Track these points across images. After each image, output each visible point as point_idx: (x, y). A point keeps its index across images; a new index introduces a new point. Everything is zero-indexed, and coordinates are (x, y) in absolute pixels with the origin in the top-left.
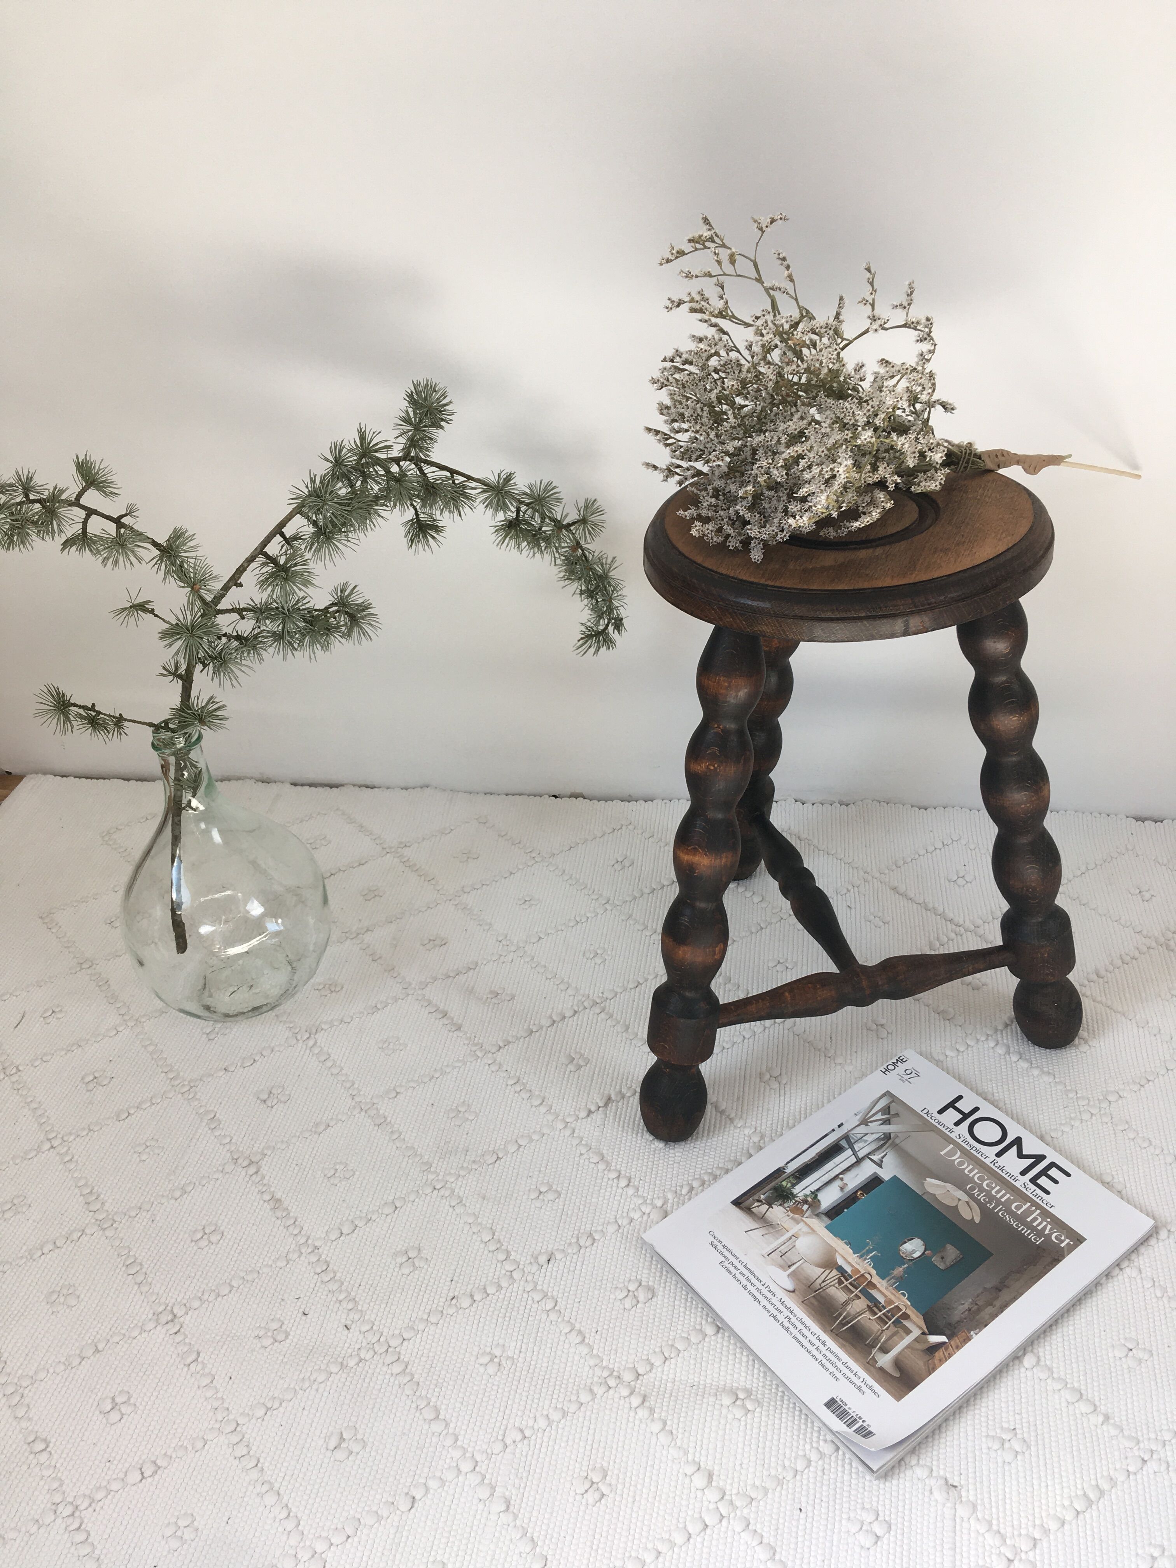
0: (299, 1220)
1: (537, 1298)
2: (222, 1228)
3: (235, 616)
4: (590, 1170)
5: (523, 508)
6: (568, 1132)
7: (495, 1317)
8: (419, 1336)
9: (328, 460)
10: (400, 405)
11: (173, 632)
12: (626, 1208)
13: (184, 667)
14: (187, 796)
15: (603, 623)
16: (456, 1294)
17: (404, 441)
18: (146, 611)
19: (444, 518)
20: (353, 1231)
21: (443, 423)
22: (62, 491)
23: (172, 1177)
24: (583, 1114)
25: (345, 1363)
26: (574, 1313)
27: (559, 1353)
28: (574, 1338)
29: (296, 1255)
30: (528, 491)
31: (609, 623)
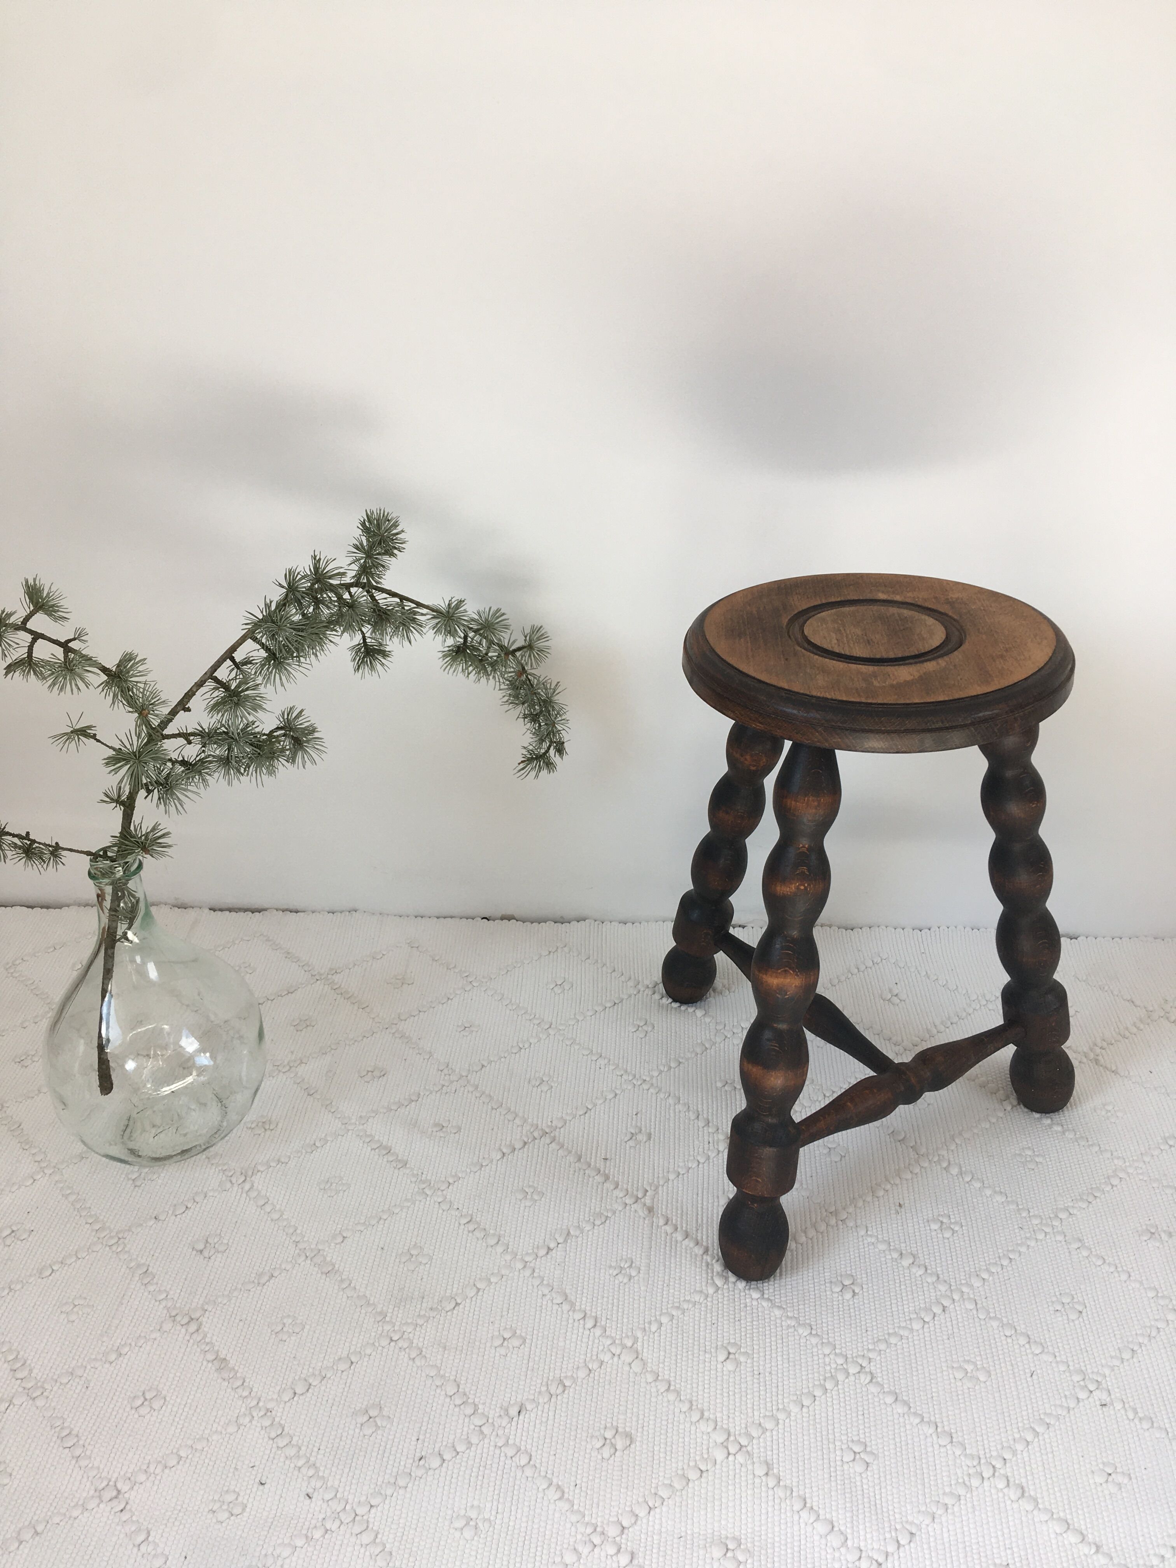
0: (247, 1380)
1: (510, 1454)
2: (164, 1393)
3: (181, 741)
4: (554, 1312)
5: (471, 634)
6: (528, 1273)
7: (467, 1477)
8: (387, 1502)
9: (283, 587)
10: (355, 533)
11: (118, 758)
12: (595, 1350)
13: (127, 793)
14: (121, 928)
15: (545, 745)
16: (423, 1454)
17: (357, 568)
18: (88, 736)
19: (393, 644)
20: (308, 1390)
21: (395, 551)
22: (9, 615)
23: (105, 1339)
24: (542, 1252)
25: (309, 1535)
26: (550, 1467)
27: (538, 1511)
28: (552, 1494)
29: (247, 1419)
30: (476, 617)
31: (550, 746)
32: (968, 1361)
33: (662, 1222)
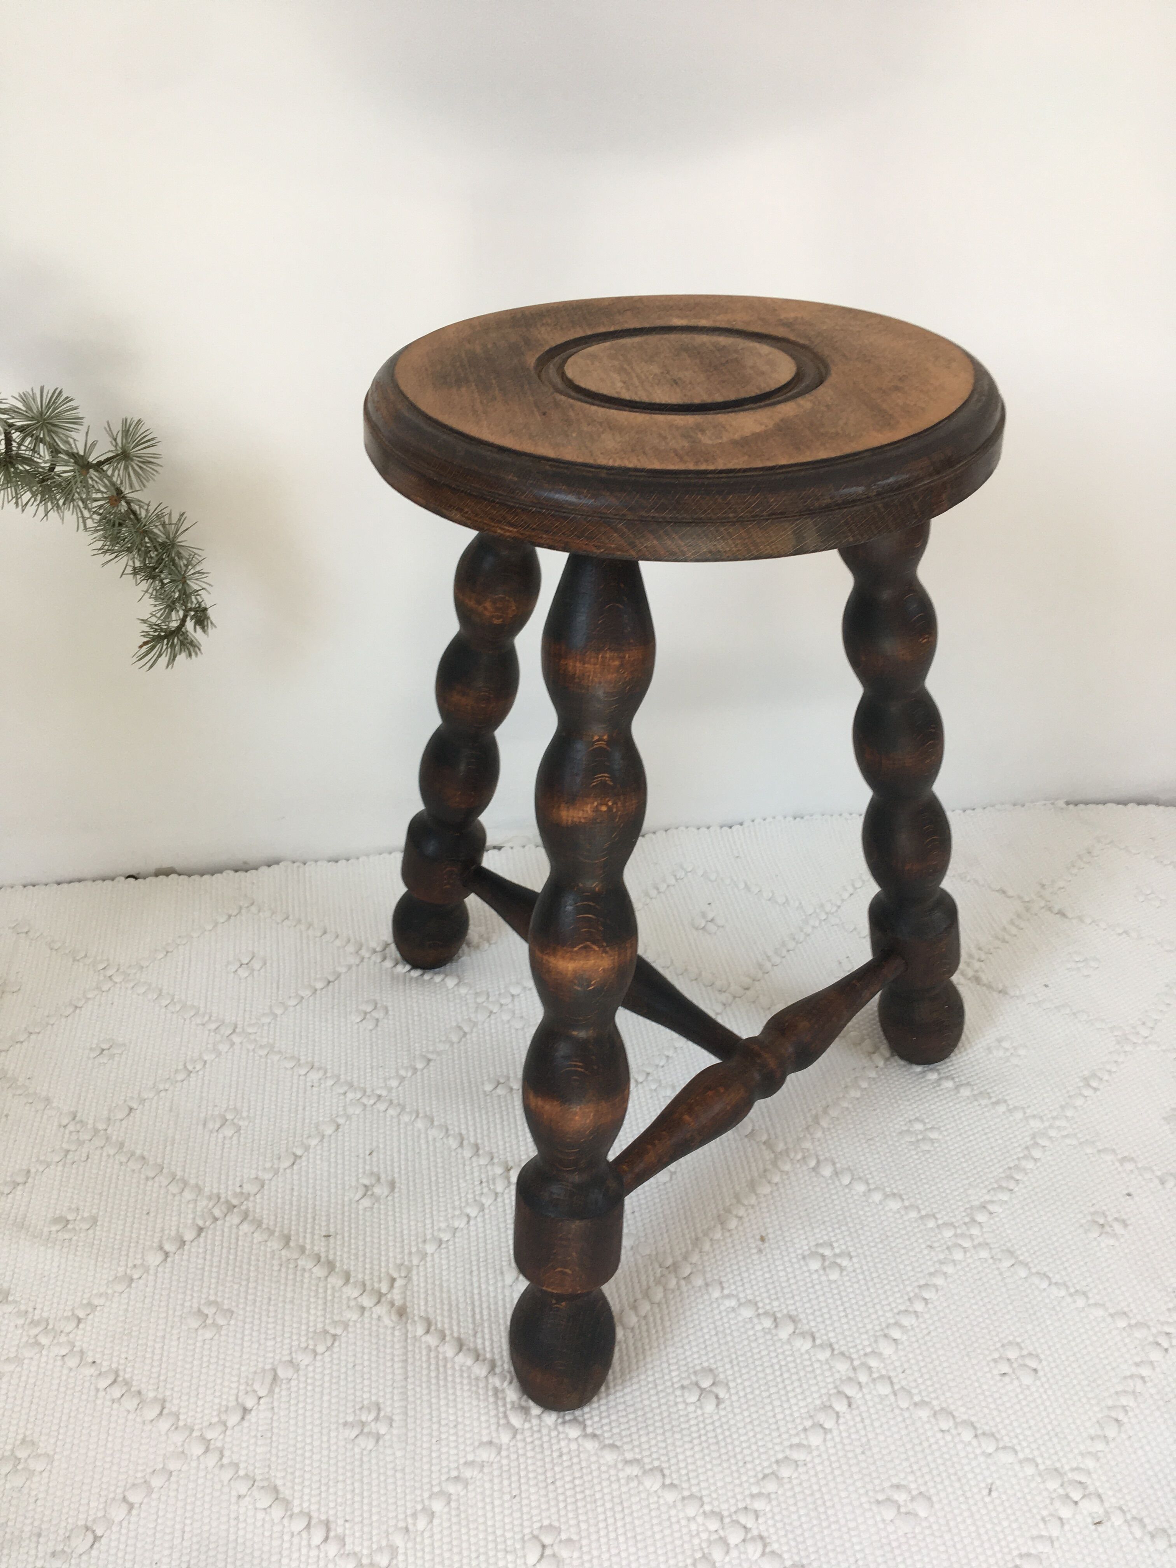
4: (259, 1524)
6: (212, 1460)
15: (176, 617)
24: (235, 1418)
31: (185, 616)
32: (898, 1487)
33: (420, 1331)
